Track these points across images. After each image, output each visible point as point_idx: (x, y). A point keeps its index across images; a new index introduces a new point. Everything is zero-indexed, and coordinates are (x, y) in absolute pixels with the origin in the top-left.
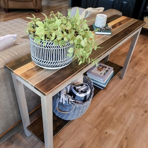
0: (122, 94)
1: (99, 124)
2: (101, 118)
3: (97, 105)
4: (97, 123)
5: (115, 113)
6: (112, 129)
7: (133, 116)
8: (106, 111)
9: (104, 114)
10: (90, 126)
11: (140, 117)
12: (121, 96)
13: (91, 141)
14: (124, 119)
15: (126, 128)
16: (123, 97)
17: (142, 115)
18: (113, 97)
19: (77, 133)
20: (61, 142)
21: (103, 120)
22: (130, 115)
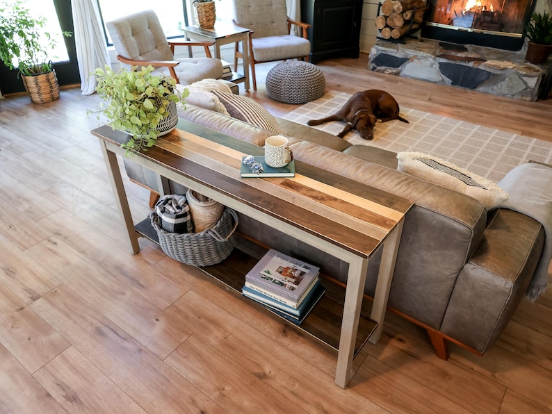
0: (267, 369)
1: (179, 311)
2: (191, 315)
3: (229, 313)
4: (182, 308)
5: (203, 342)
6: (164, 330)
7: (192, 377)
8: (211, 326)
9: (202, 320)
10: (175, 297)
11: (188, 393)
12: (258, 365)
13: (147, 297)
14: (185, 357)
15: (163, 355)
16: (256, 371)
17: (194, 402)
18: (255, 347)
19: (165, 280)
20: (152, 262)
21: (187, 317)
22: (195, 372)
